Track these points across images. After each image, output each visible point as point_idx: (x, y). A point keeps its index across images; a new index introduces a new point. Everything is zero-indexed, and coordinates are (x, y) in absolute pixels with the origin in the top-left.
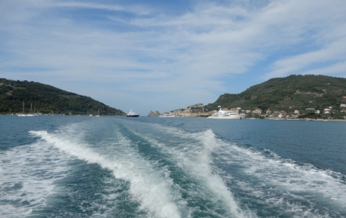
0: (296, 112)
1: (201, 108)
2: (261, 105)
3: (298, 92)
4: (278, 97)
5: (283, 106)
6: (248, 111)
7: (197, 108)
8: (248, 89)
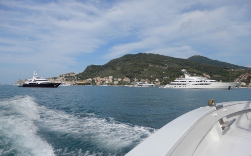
0: (157, 80)
1: (73, 77)
2: (128, 74)
3: (150, 65)
4: (139, 68)
5: (146, 76)
6: (120, 80)
7: (70, 77)
8: (109, 62)
